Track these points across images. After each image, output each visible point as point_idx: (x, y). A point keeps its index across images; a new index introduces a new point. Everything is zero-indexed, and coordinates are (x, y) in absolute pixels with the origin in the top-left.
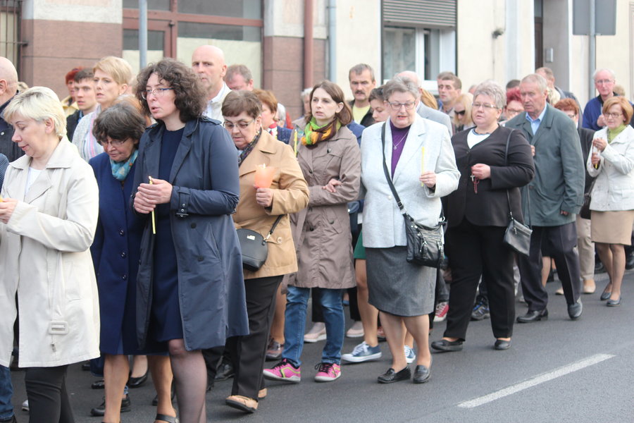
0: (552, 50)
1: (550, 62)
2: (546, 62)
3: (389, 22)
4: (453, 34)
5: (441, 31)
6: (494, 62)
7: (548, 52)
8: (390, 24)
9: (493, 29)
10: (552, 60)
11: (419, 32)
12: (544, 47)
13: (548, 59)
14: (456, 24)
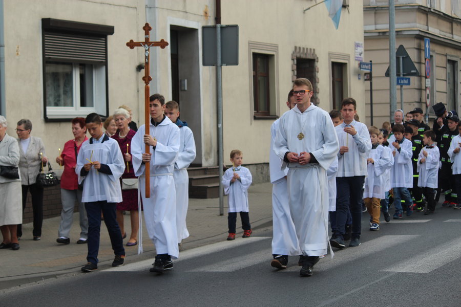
0: (186, 80)
1: (185, 90)
2: (182, 90)
3: (50, 58)
4: (104, 68)
5: (94, 66)
6: (138, 91)
7: (182, 82)
8: (50, 60)
9: (137, 64)
10: (186, 89)
11: (75, 67)
12: (180, 79)
13: (183, 88)
14: (106, 59)
